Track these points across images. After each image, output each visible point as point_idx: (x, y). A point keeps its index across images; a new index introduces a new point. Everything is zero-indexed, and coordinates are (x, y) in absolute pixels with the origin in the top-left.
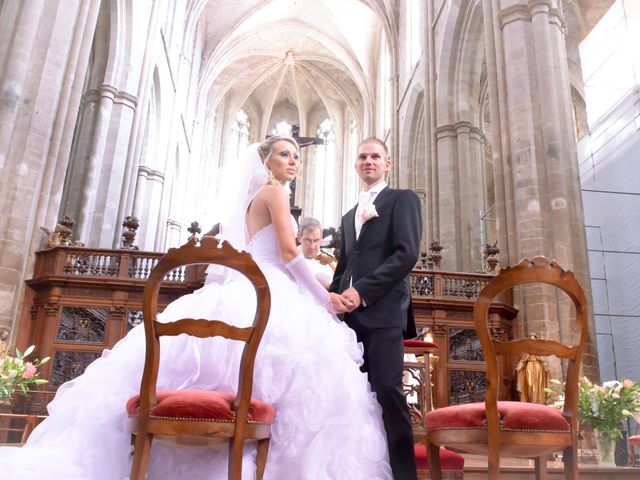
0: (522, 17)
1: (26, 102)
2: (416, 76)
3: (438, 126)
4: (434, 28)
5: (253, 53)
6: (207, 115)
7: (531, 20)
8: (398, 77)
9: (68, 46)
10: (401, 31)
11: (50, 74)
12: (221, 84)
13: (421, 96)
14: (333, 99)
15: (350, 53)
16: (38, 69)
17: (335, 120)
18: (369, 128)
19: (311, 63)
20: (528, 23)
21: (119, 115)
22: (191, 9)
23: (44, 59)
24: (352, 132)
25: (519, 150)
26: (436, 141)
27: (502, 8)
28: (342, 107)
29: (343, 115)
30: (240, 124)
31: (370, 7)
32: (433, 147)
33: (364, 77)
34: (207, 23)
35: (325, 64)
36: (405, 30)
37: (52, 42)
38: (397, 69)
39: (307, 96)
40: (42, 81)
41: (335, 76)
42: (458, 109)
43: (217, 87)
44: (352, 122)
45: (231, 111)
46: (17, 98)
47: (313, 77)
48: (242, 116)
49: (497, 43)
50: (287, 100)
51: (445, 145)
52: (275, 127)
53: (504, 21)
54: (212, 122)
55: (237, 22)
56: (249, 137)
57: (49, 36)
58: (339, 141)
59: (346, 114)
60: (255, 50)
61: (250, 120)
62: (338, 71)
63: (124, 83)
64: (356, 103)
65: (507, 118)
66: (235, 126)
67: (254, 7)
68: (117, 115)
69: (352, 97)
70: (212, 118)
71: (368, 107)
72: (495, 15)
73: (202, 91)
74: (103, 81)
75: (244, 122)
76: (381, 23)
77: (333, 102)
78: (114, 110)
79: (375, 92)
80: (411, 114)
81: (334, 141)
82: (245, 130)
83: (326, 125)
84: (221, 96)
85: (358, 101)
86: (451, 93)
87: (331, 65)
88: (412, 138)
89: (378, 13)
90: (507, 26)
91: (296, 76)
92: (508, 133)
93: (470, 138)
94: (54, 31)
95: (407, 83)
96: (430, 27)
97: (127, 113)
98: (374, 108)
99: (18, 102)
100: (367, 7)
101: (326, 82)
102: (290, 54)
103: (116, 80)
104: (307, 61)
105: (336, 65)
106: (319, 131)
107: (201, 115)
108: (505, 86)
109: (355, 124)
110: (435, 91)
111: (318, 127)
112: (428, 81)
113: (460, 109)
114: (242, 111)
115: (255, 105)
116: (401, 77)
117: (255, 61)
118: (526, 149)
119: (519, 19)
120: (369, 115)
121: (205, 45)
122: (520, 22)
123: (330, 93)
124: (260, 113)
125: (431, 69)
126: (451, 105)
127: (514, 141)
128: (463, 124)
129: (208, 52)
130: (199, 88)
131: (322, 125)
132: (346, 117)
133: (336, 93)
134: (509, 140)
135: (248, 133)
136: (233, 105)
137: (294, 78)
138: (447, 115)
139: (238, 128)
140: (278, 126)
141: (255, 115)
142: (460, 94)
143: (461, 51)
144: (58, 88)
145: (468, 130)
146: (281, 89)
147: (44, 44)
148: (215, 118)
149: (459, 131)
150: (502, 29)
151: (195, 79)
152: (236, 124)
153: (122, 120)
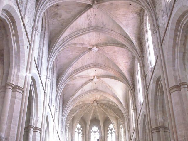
0: (178, 90)
1: (6, 139)
2: (143, 108)
3: (152, 128)
4: (147, 91)
5: (81, 103)
6: (66, 128)
7: (181, 90)
8: (136, 108)
9: (18, 118)
10: (135, 91)
11: (13, 129)
12: (70, 115)
13: (145, 116)
14: (113, 116)
15: (118, 99)
16: (9, 127)
17: (114, 124)
18: (128, 127)
19: (103, 104)
20: (180, 91)
21: (35, 135)
22: (58, 92)
23: (11, 123)
24: (121, 128)
25: (181, 139)
26: (152, 134)
27: (170, 87)
28: (117, 119)
29: (117, 122)
30: (78, 129)
31: (123, 83)
32: (151, 136)
33: (123, 108)
34: (64, 95)
35: (109, 104)
36: (137, 91)
37: (13, 117)
38: (135, 105)
39: (102, 116)
40: (11, 131)
41: (113, 108)
42: (159, 121)
43: (69, 117)
44: (121, 125)
45: (74, 125)
46: (3, 138)
47: (104, 109)
48: (79, 126)
49: (169, 100)
50: (95, 118)
51: (155, 135)
52: (92, 129)
53: (171, 92)
54: (68, 129)
55: (74, 93)
56: (82, 133)
57: (12, 116)
58: (117, 132)
59: (119, 121)
60: (82, 102)
61: (82, 127)
62: (113, 106)
63: (36, 124)
64: (122, 117)
65: (175, 127)
66: (76, 130)
67: (80, 87)
68: (34, 136)
69: (120, 115)
70: (68, 128)
71: (126, 119)
72: (167, 89)
73: (64, 119)
74: (29, 124)
75: (80, 128)
76: (128, 89)
77: (113, 117)
78: (33, 134)
79: (129, 113)
80: (142, 122)
81: (115, 132)
82: (80, 131)
83: (111, 126)
84: (71, 119)
85: (122, 116)
86: (156, 115)
87: (111, 104)
88: (143, 131)
89: (127, 85)
90: (172, 93)
91: (98, 109)
92: (176, 133)
93: (165, 131)
94: (14, 114)
95: (139, 111)
96: (146, 91)
97: (38, 134)
98: (129, 119)
99: (3, 139)
100: (122, 83)
101: (109, 110)
102: (95, 102)
103: (33, 124)
104: (102, 104)
105: (113, 104)
106: (108, 129)
107: (64, 128)
108: (174, 115)
109: (122, 125)
110: (150, 115)
111: (108, 127)
112: (147, 111)
113: (160, 121)
114: (79, 124)
115: (83, 122)
116: (137, 108)
117: (82, 105)
118: (183, 138)
119: (176, 90)
120: (127, 122)
121: (64, 103)
122: (176, 91)
123: (111, 114)
124: (86, 124)
125: (147, 107)
126: (156, 120)
127: (179, 136)
128: (161, 127)
129: (65, 105)
130: (62, 118)
131: (109, 126)
132: (119, 123)
133: (114, 114)
134: (177, 135)
135: (81, 132)
136: (75, 122)
137: (97, 110)
138: (155, 124)
139: (77, 131)
140: (93, 128)
141: (83, 125)
142: (159, 115)
143: (158, 99)
144: (16, 133)
145: (163, 129)
146: (93, 114)
147: (11, 118)
148: (69, 128)
149: (160, 129)
150: (170, 94)
151: (60, 116)
152: (77, 129)
153: (37, 137)
